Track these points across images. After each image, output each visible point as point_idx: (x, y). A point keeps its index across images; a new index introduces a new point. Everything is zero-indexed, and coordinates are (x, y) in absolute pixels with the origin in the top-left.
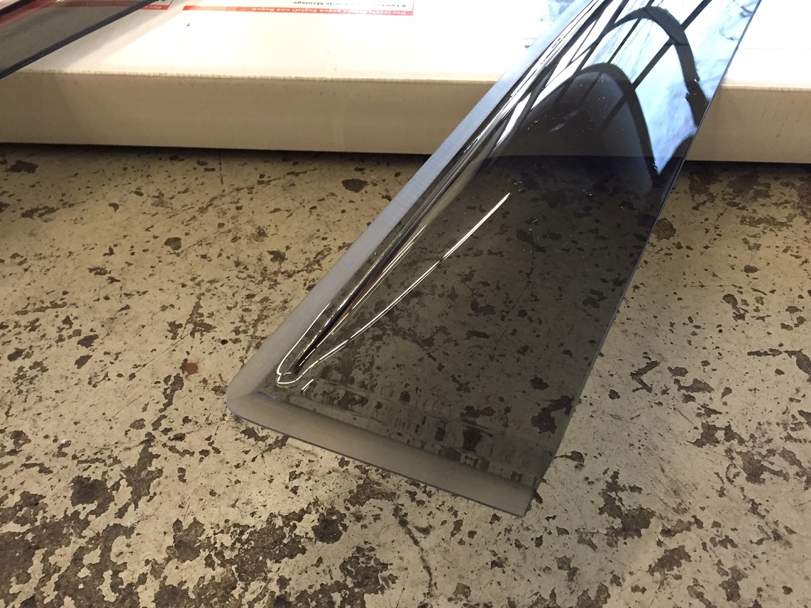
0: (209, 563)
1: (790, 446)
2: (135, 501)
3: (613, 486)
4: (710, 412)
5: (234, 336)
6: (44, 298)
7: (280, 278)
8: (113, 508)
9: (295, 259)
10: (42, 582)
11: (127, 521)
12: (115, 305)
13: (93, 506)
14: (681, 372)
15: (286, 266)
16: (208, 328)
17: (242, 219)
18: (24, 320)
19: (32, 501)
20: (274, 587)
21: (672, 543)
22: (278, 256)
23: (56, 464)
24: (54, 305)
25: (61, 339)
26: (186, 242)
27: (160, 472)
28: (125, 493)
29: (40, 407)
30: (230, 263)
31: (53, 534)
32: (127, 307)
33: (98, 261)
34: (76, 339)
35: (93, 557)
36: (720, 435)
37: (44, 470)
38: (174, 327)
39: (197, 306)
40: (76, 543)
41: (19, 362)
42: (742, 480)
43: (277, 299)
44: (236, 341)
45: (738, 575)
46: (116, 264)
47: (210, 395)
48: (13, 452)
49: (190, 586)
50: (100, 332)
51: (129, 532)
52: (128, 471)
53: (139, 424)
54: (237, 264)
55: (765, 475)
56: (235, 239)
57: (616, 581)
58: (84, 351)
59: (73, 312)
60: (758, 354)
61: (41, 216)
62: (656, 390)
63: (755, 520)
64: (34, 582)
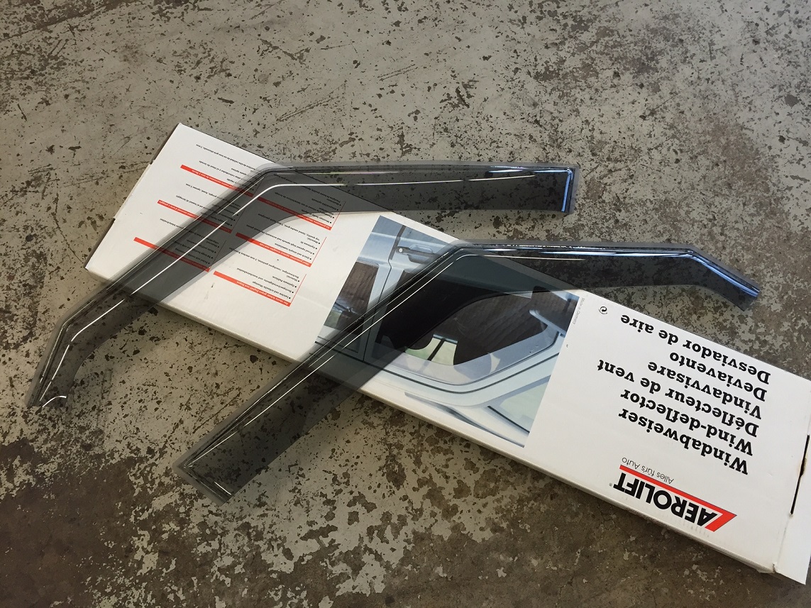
0: (171, 480)
1: (310, 500)
2: (160, 458)
3: (263, 495)
4: (300, 484)
5: (195, 414)
6: (151, 380)
7: (215, 396)
8: (155, 458)
9: (222, 389)
10: (137, 471)
11: (157, 463)
12: (168, 390)
13: (150, 456)
14: (301, 469)
15: (219, 392)
16: (190, 409)
17: (213, 365)
18: (145, 388)
19: (138, 449)
20: (182, 490)
21: (266, 512)
22: (218, 386)
23: (145, 441)
24: (153, 385)
25: (152, 399)
26: (194, 370)
27: (166, 452)
28: (158, 455)
29: (143, 422)
30: (203, 384)
31: (141, 460)
32: (171, 393)
33: (168, 370)
34: (156, 401)
35: (148, 469)
36: (297, 491)
37: (142, 442)
38: (182, 405)
39: (189, 399)
40: (145, 464)
41: (141, 404)
42: (292, 504)
43: (211, 404)
44: (195, 416)
45: (275, 524)
46: (172, 372)
47: (184, 433)
48: (136, 434)
49: (166, 483)
50: (163, 400)
51: (157, 465)
52: (160, 449)
53: (165, 436)
54: (205, 385)
55: (299, 505)
56: (208, 374)
57: (249, 515)
58: (157, 406)
59: (158, 390)
60: (325, 471)
61: (155, 341)
62: (291, 473)
63: (288, 514)
64: (136, 470)
